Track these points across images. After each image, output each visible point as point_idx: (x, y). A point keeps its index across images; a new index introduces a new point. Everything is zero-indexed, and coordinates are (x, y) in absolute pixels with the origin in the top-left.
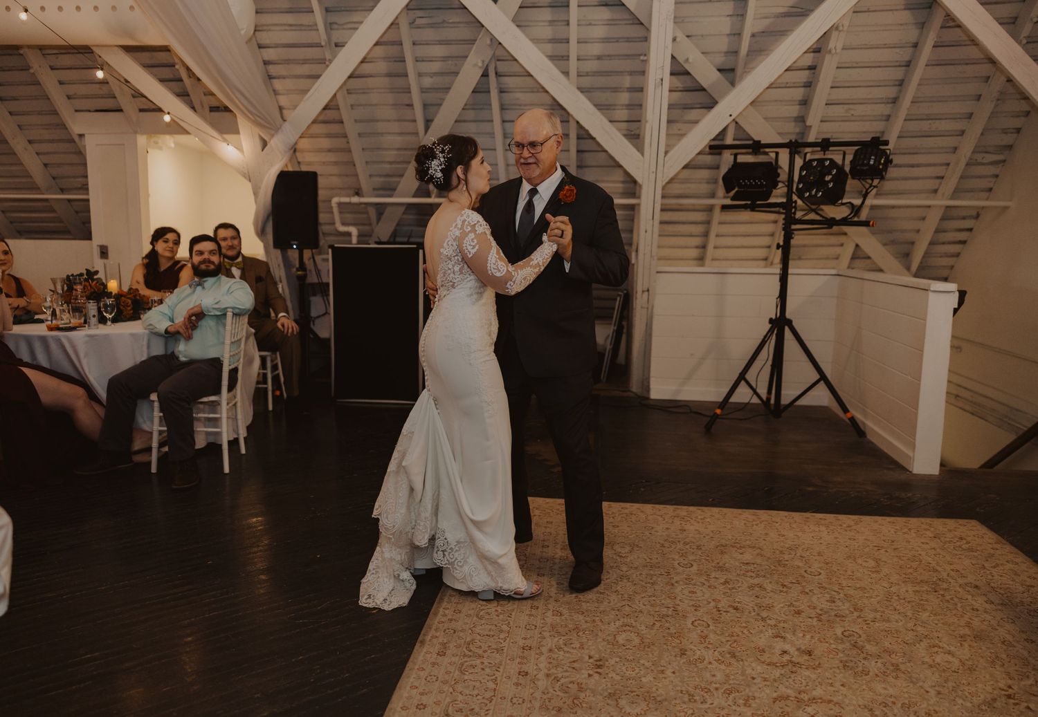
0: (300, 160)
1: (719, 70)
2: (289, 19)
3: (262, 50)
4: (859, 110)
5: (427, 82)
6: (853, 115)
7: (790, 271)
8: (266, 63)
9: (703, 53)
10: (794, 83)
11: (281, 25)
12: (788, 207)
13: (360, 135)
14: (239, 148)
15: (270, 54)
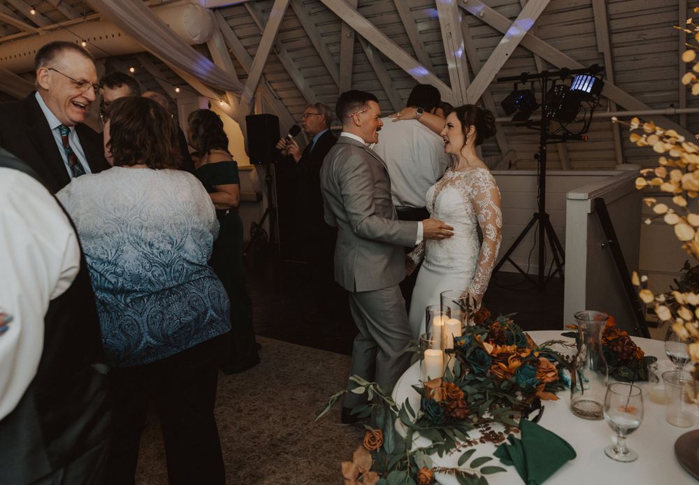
0: (286, 105)
1: (509, 18)
2: (246, 20)
3: (242, 40)
4: (650, 34)
5: (333, 49)
6: (645, 39)
7: (548, 173)
8: (246, 48)
9: (492, 8)
10: (584, 19)
11: (246, 24)
12: (544, 123)
13: (310, 86)
14: (228, 102)
15: (246, 42)
